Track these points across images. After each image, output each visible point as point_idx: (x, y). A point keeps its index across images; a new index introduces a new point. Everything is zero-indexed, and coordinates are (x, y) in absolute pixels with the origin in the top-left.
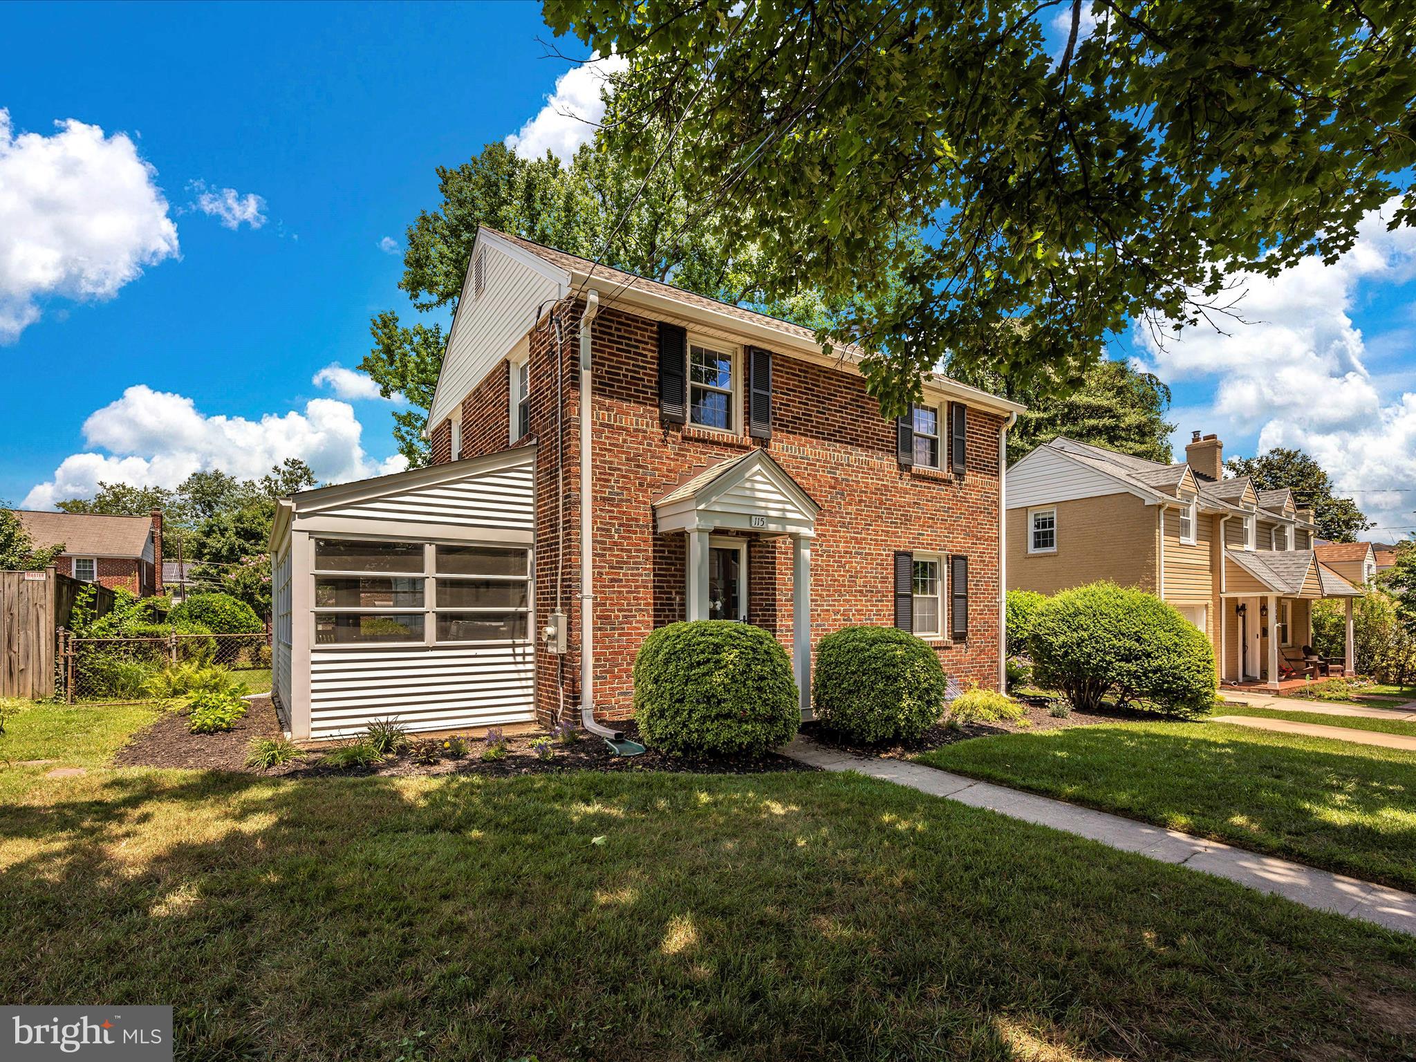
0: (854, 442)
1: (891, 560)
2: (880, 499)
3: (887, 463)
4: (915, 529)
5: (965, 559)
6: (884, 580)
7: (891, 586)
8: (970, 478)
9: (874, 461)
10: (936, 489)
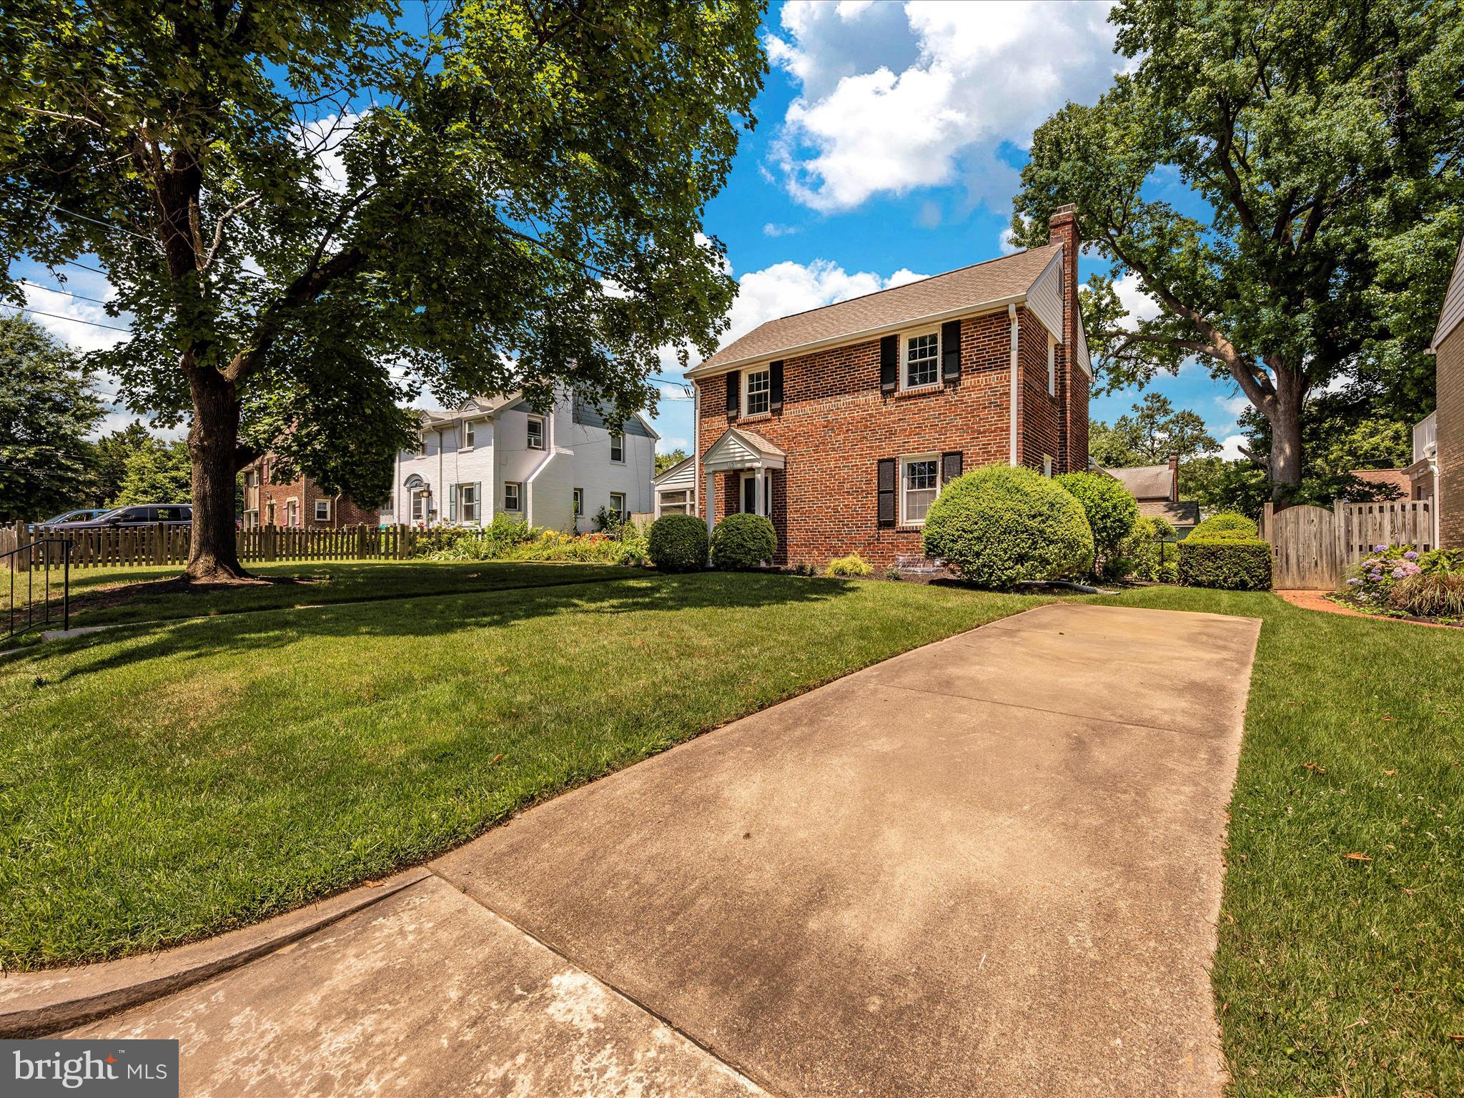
0: (843, 392)
1: (875, 467)
2: (866, 426)
3: (872, 397)
4: (899, 440)
5: (960, 454)
6: (869, 482)
7: (875, 486)
8: (967, 381)
9: (861, 399)
10: (923, 403)
